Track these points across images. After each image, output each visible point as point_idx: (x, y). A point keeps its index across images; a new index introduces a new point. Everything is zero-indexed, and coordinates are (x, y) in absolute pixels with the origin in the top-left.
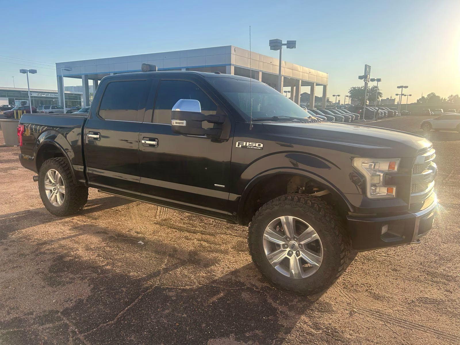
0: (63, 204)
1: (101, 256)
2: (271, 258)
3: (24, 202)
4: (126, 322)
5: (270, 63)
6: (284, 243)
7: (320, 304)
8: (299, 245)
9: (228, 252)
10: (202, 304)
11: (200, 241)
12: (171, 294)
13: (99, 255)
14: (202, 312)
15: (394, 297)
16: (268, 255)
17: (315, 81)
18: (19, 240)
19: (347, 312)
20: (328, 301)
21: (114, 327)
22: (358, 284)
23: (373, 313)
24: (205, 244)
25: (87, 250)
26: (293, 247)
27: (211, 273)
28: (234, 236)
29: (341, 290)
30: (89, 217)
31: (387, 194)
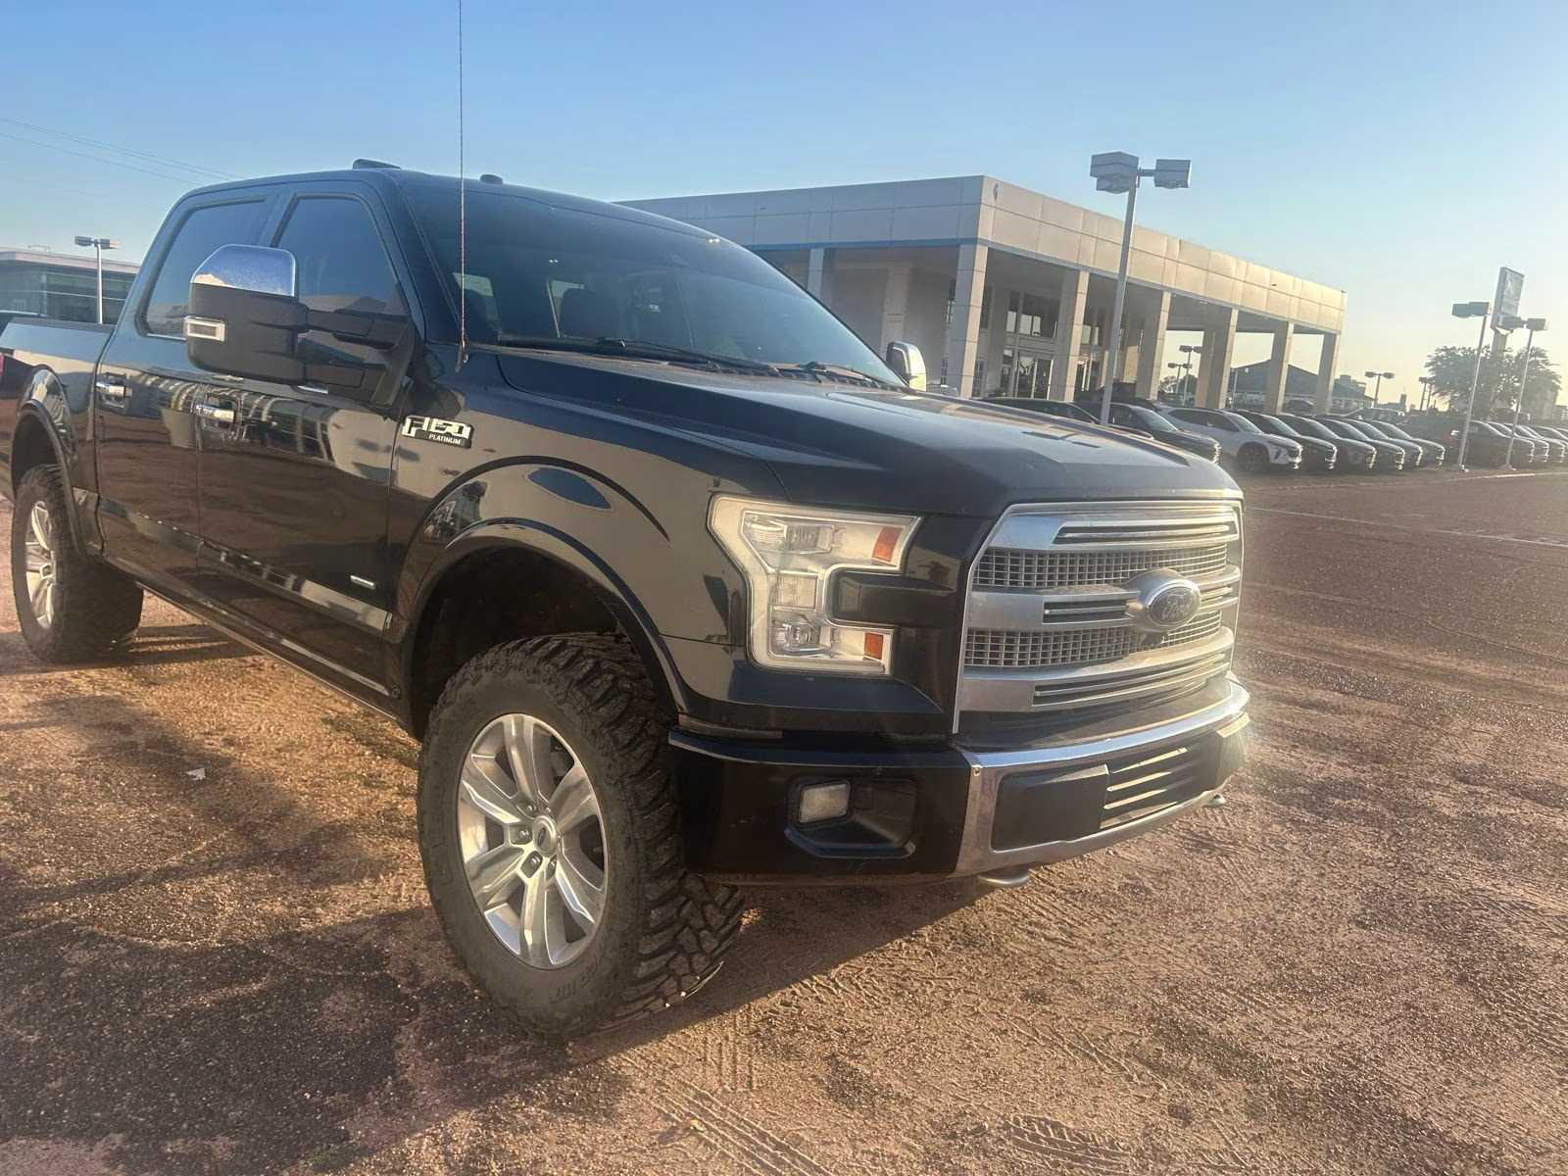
2: (478, 877)
6: (516, 820)
7: (589, 1078)
15: (918, 1099)
16: (468, 862)
17: (1294, 317)
19: (661, 1126)
20: (629, 1074)
22: (823, 1027)
26: (543, 840)
29: (731, 1038)
31: (865, 658)
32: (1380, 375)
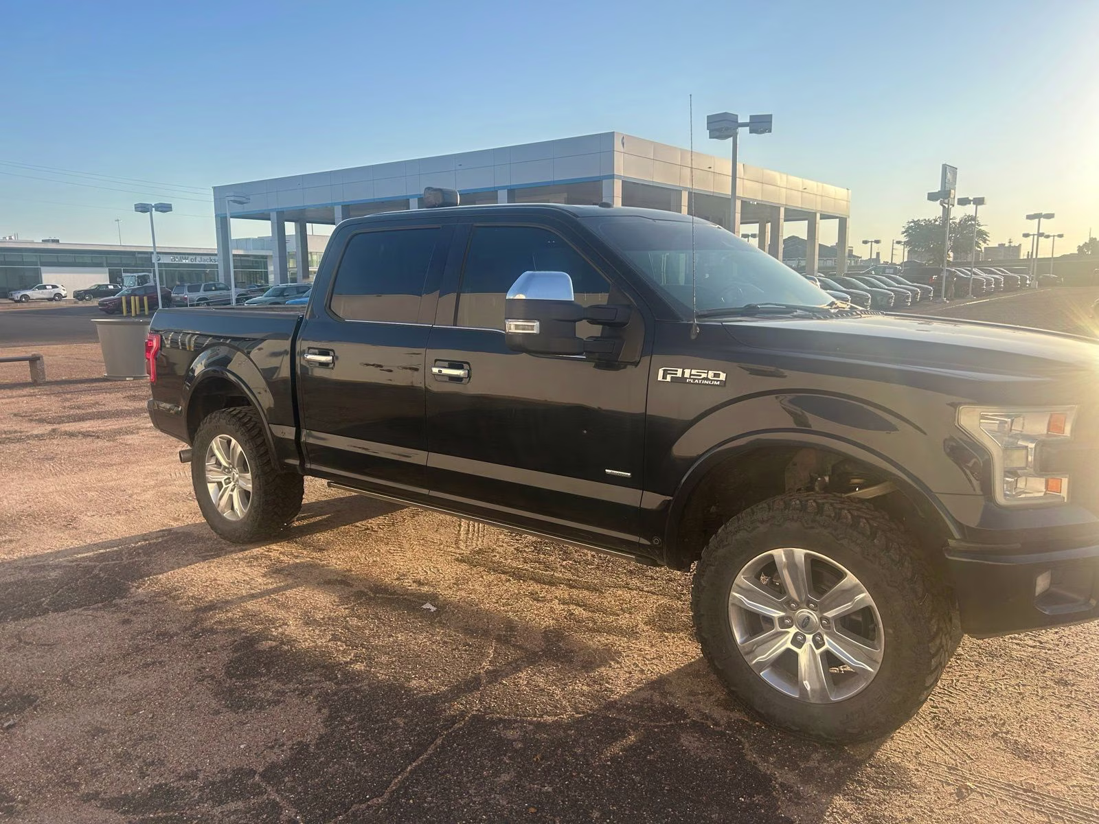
0: (248, 515)
1: (340, 640)
2: (751, 652)
3: (159, 511)
4: (411, 801)
5: (709, 170)
6: (782, 614)
7: (880, 767)
8: (821, 619)
9: (637, 633)
10: (587, 761)
11: (568, 604)
12: (510, 734)
13: (335, 638)
14: (588, 781)
15: (1067, 752)
16: (743, 643)
17: (819, 209)
18: (154, 601)
19: (951, 789)
20: (898, 761)
21: (384, 812)
22: (970, 718)
23: (1017, 794)
24: (578, 611)
25: (307, 624)
26: (805, 624)
27: (600, 684)
28: (648, 592)
29: (929, 732)
30: (305, 546)
31: (1045, 494)
32: (872, 242)
